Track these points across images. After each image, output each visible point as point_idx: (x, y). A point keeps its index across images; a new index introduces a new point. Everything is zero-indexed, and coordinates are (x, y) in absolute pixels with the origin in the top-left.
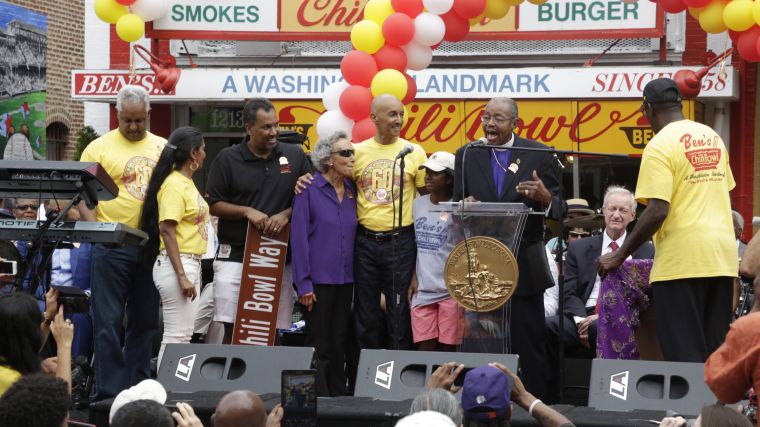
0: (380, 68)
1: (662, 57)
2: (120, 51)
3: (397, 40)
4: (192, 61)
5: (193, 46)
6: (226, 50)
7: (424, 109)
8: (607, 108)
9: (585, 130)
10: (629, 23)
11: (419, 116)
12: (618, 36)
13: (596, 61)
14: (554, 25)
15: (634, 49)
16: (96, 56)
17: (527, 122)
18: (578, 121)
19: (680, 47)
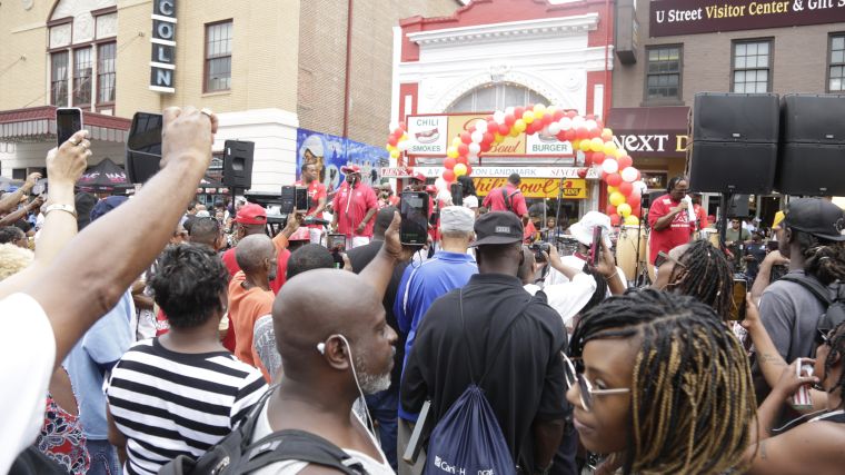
0: (457, 162)
1: (575, 165)
2: (400, 161)
3: (463, 153)
4: (421, 164)
5: (421, 160)
6: (434, 161)
7: (494, 180)
8: (555, 181)
9: (548, 189)
10: (564, 152)
11: (492, 183)
12: (560, 157)
13: (551, 165)
14: (538, 152)
15: (568, 162)
16: (393, 163)
17: (529, 185)
18: (546, 185)
19: (583, 162)
